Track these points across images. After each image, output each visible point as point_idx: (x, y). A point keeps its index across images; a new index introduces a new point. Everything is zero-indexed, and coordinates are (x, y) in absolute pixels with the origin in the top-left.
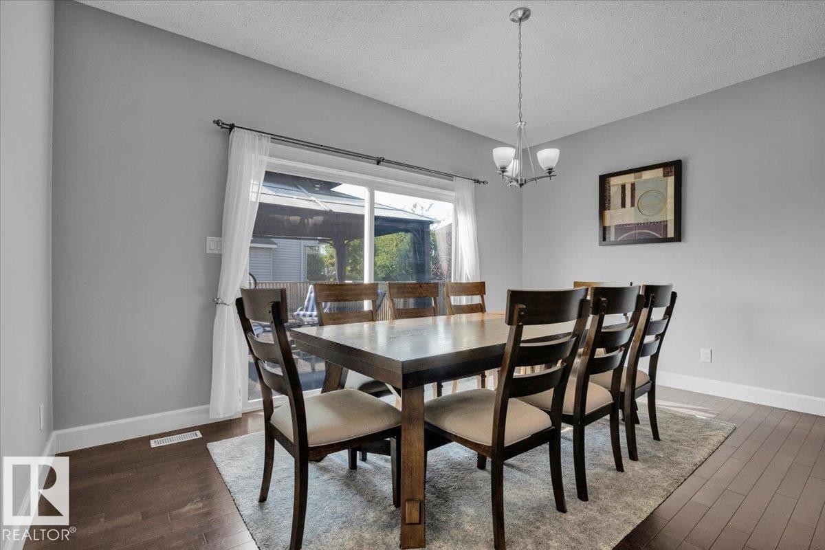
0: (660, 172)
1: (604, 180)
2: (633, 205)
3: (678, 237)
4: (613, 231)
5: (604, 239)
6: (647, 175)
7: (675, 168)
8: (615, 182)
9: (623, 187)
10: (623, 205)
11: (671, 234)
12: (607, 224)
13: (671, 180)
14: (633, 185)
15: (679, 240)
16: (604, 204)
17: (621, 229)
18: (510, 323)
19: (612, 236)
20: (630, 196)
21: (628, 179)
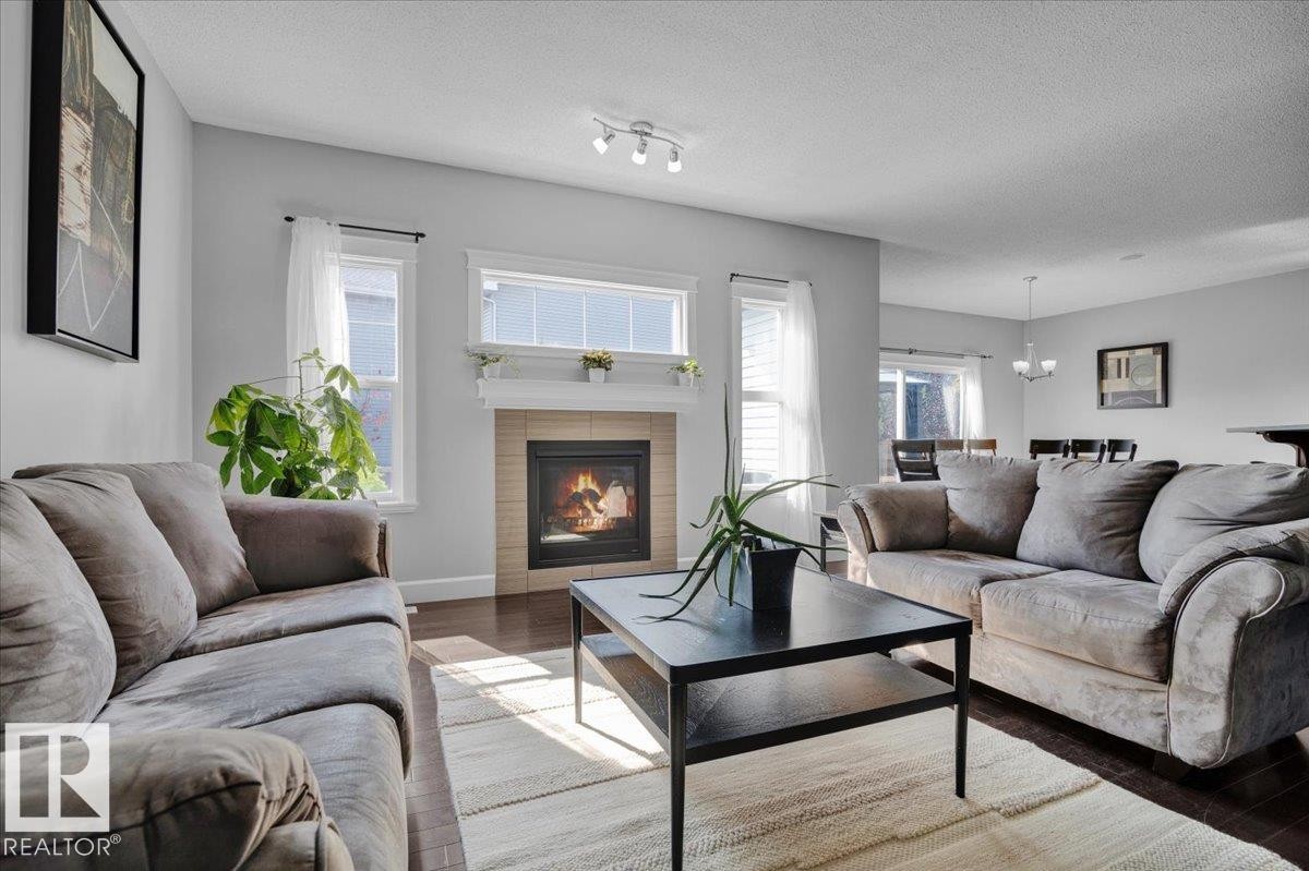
0: (1150, 350)
1: (1101, 354)
2: (1127, 376)
3: (1166, 404)
4: (1110, 397)
5: (1102, 404)
6: (1139, 352)
7: (1164, 349)
8: (1111, 356)
9: (1119, 361)
10: (1119, 376)
11: (1159, 400)
12: (1105, 391)
13: (1159, 357)
14: (1128, 360)
15: (1167, 406)
16: (1102, 373)
17: (1117, 395)
18: (1031, 452)
19: (1109, 401)
20: (1125, 369)
21: (1123, 355)
